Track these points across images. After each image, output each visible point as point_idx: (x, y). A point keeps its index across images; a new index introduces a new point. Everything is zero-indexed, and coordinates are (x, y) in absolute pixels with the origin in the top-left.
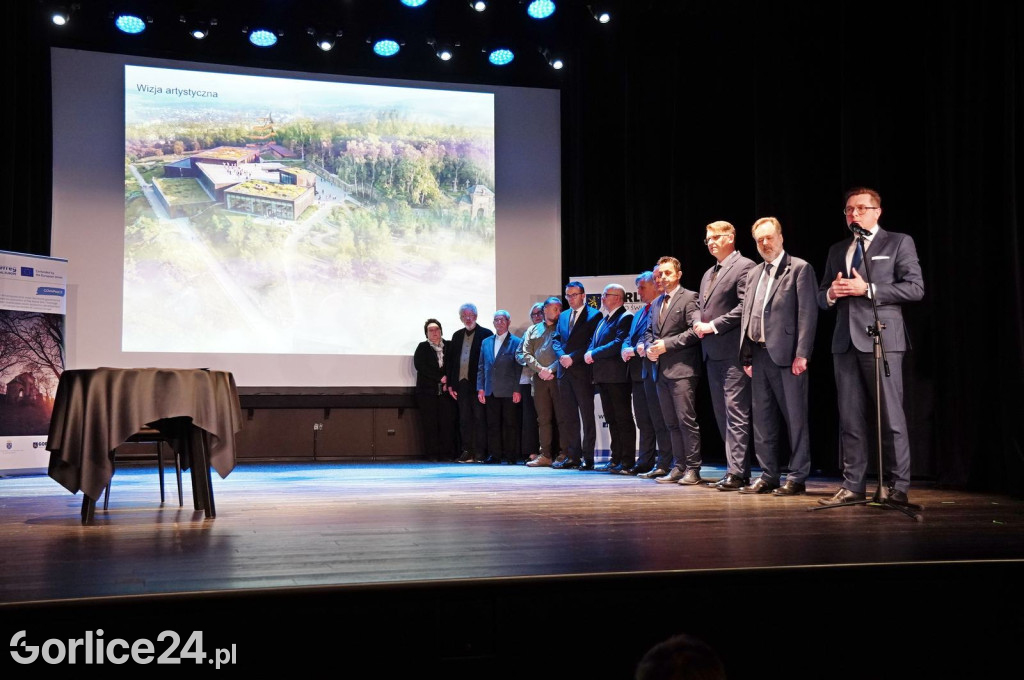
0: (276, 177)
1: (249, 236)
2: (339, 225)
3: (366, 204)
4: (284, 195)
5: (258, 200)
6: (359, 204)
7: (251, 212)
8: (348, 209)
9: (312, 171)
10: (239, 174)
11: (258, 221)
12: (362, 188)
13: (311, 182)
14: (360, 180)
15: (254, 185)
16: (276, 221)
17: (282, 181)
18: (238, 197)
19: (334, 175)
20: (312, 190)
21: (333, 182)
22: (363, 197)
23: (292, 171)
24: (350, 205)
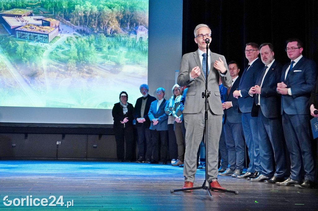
0: (40, 22)
1: (27, 51)
2: (70, 45)
3: (84, 35)
4: (44, 31)
5: (31, 34)
6: (80, 35)
7: (28, 40)
8: (75, 38)
9: (58, 19)
10: (23, 21)
11: (31, 44)
12: (82, 28)
13: (57, 25)
14: (81, 24)
15: (29, 27)
16: (40, 44)
17: (43, 25)
18: (22, 33)
19: (68, 22)
20: (58, 29)
21: (68, 25)
22: (82, 32)
23: (48, 20)
24: (75, 36)
